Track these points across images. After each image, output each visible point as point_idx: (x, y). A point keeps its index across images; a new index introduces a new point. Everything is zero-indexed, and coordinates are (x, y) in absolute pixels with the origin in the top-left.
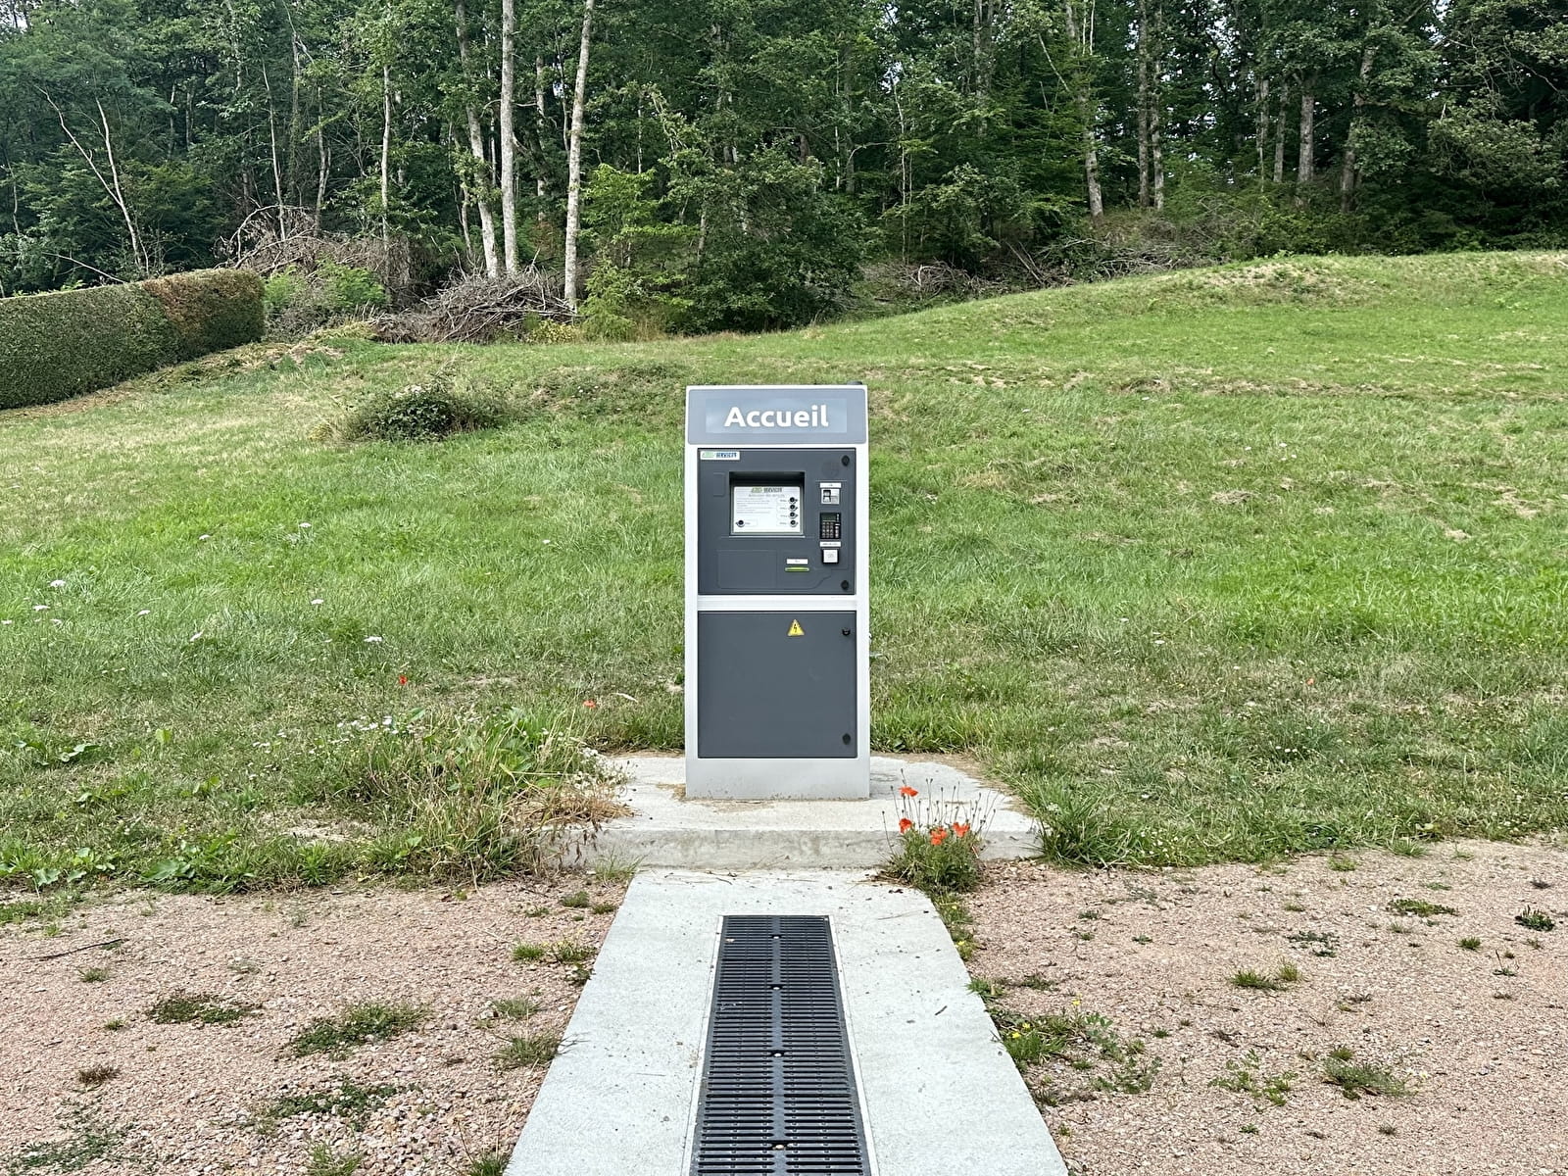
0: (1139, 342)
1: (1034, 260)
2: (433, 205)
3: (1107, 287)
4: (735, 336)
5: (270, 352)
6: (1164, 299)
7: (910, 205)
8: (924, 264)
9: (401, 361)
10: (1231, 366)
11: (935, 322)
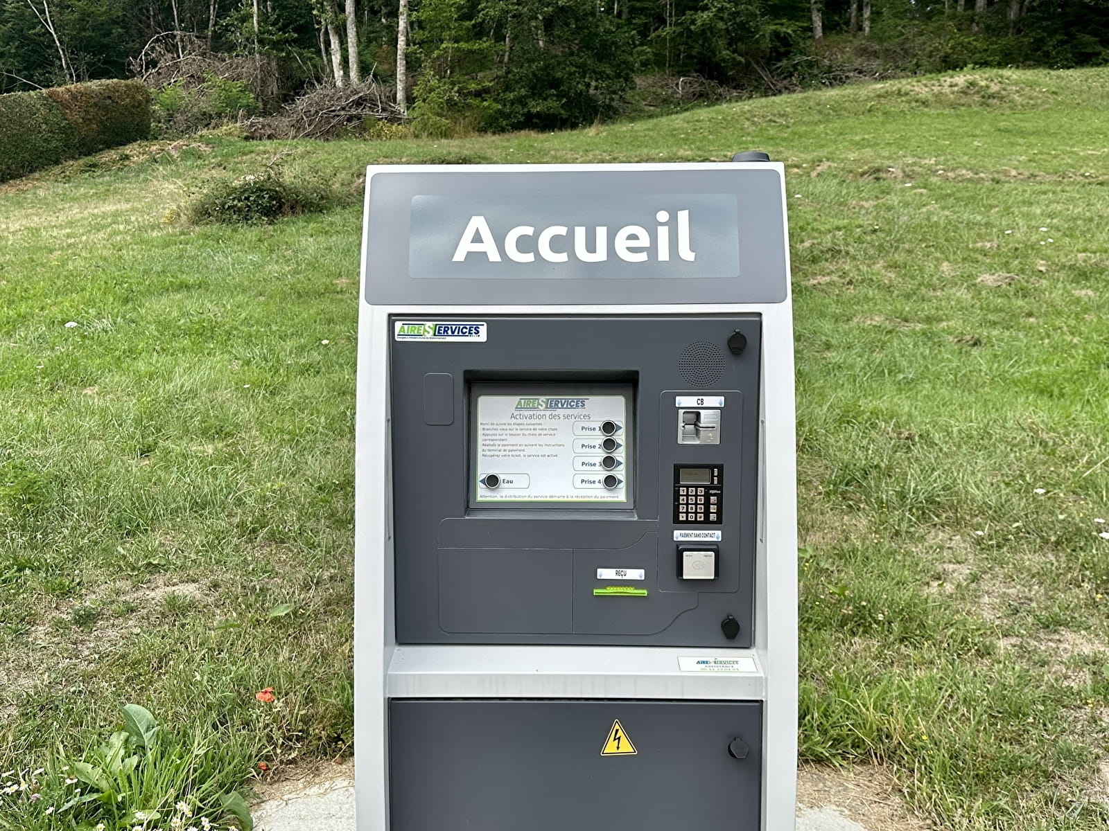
0: (866, 137)
1: (771, 73)
2: (295, 30)
3: (833, 93)
4: (533, 134)
5: (154, 148)
6: (879, 103)
7: (673, 28)
8: (684, 76)
9: (258, 154)
10: (949, 157)
11: (697, 121)
